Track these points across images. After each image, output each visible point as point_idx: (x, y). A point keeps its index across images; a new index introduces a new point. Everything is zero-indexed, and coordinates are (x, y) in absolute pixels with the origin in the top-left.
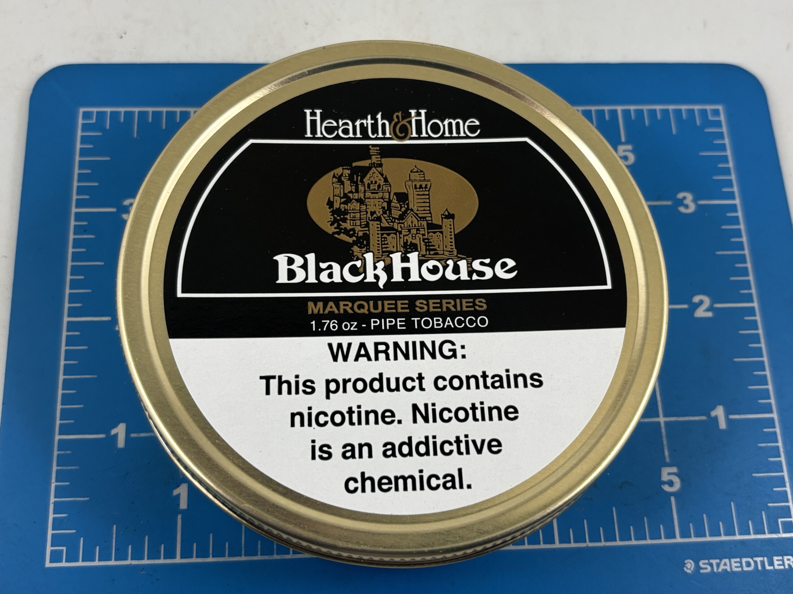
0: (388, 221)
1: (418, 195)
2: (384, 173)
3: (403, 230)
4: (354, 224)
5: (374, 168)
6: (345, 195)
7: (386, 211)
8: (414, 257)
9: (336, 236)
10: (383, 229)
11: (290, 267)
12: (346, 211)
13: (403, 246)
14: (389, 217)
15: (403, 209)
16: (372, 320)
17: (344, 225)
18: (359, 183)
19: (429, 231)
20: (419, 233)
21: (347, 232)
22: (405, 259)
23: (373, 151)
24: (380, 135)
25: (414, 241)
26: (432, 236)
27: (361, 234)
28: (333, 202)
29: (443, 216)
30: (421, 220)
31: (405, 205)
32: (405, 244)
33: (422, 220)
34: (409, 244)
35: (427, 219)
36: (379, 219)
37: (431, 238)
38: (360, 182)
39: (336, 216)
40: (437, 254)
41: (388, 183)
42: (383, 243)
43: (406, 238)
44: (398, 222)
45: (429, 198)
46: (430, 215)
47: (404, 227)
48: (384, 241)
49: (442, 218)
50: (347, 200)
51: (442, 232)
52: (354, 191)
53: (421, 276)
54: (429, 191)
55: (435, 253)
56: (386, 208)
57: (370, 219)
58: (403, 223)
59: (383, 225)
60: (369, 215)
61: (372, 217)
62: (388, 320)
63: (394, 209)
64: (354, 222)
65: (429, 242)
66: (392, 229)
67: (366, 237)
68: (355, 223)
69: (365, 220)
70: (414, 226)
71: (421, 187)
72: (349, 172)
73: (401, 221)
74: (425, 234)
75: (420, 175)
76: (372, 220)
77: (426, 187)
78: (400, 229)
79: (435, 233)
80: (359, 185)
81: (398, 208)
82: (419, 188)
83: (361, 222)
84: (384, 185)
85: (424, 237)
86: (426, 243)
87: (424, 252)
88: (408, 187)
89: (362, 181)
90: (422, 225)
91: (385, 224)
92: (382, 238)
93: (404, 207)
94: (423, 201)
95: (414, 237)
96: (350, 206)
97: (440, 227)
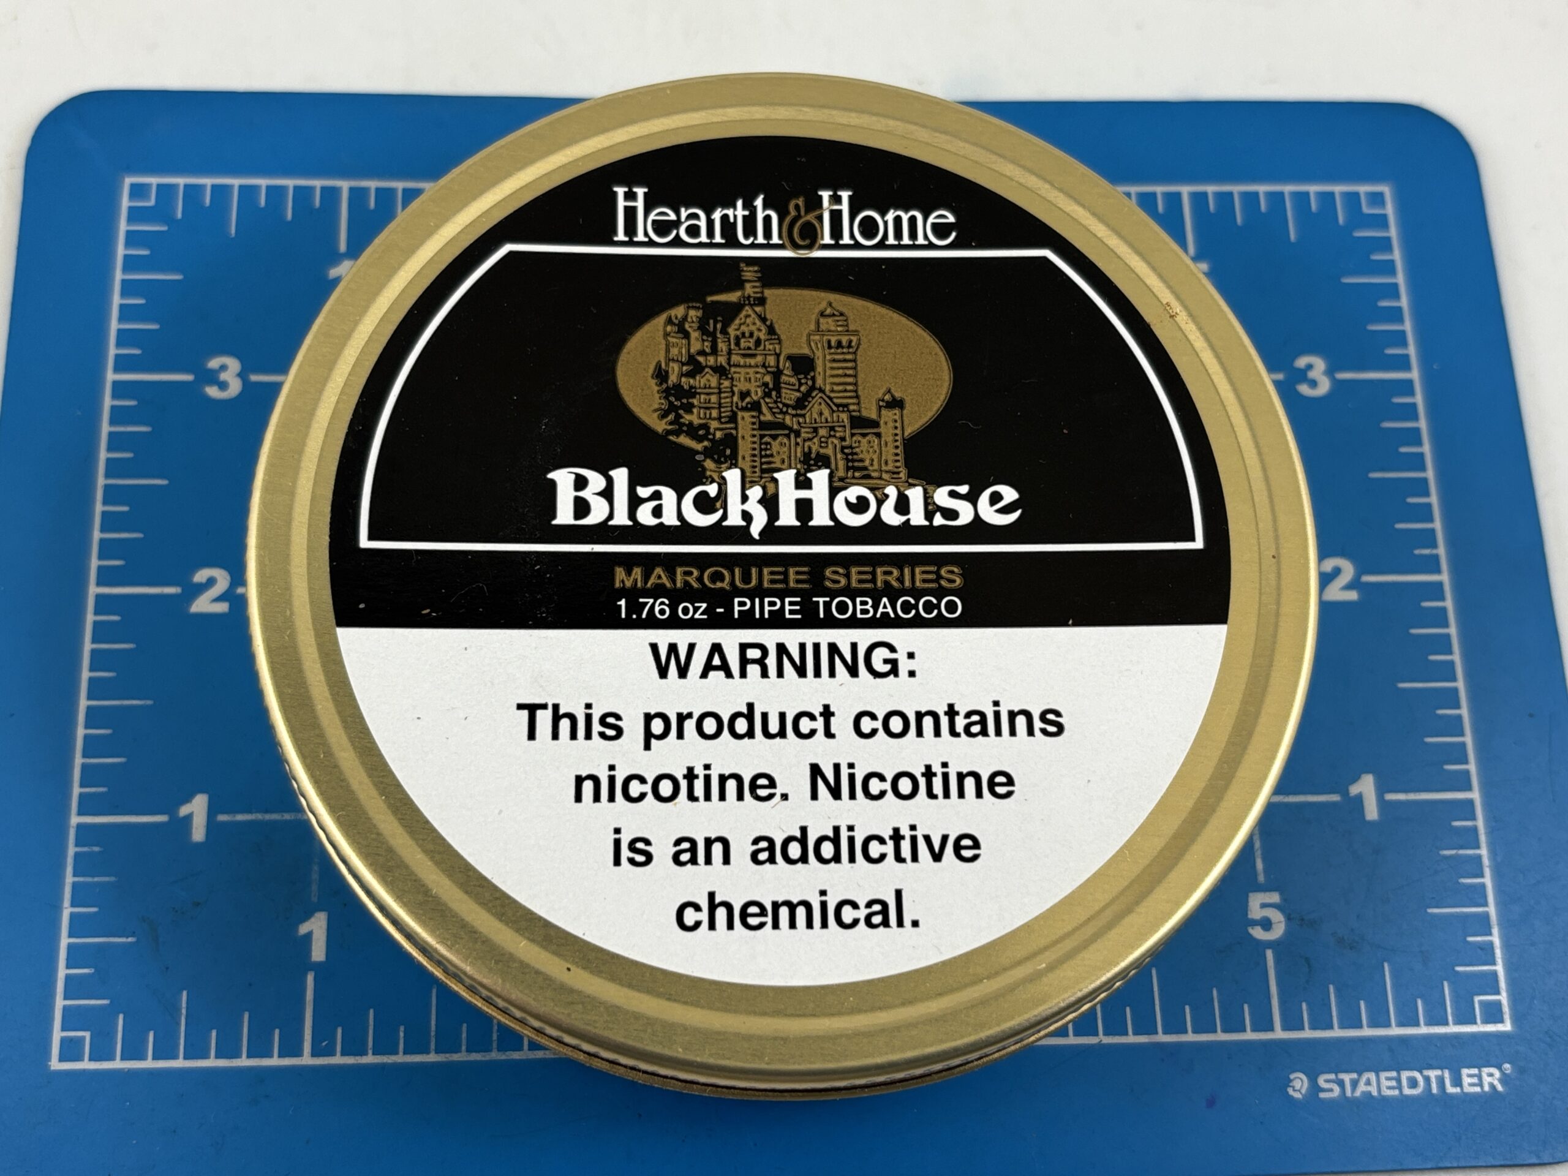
0: (774, 410)
1: (834, 361)
2: (768, 316)
3: (803, 430)
4: (708, 416)
5: (747, 308)
6: (692, 360)
7: (771, 390)
9: (672, 438)
10: (763, 426)
11: (581, 494)
12: (693, 390)
13: (802, 459)
14: (776, 402)
15: (803, 388)
16: (736, 600)
17: (687, 418)
18: (719, 335)
19: (853, 431)
20: (834, 436)
21: (692, 431)
22: (803, 483)
23: (749, 273)
25: (822, 451)
26: (859, 442)
27: (719, 435)
28: (667, 372)
29: (881, 403)
30: (838, 411)
31: (807, 379)
32: (807, 456)
33: (841, 409)
34: (813, 456)
35: (852, 407)
36: (756, 406)
37: (857, 444)
38: (721, 333)
39: (672, 399)
40: (868, 477)
41: (776, 337)
42: (763, 453)
43: (807, 444)
44: (794, 412)
45: (855, 368)
46: (854, 401)
47: (805, 423)
48: (766, 449)
49: (880, 407)
50: (695, 367)
51: (878, 435)
52: (708, 350)
54: (855, 353)
55: (864, 475)
56: (771, 386)
57: (740, 407)
58: (803, 416)
59: (762, 418)
60: (735, 399)
61: (742, 401)
63: (786, 388)
64: (708, 412)
65: (853, 454)
66: (782, 426)
67: (731, 441)
68: (710, 414)
69: (729, 409)
70: (823, 420)
71: (839, 344)
72: (700, 313)
73: (799, 412)
74: (845, 437)
75: (838, 321)
76: (744, 409)
77: (850, 346)
78: (795, 427)
79: (864, 435)
80: (719, 340)
81: (794, 385)
82: (837, 348)
83: (720, 412)
84: (768, 340)
85: (844, 444)
86: (847, 455)
87: (841, 473)
88: (812, 344)
89: (724, 332)
90: (841, 420)
91: (768, 417)
92: (761, 444)
93: (806, 383)
94: (840, 372)
95: (823, 442)
96: (699, 381)
97: (875, 424)
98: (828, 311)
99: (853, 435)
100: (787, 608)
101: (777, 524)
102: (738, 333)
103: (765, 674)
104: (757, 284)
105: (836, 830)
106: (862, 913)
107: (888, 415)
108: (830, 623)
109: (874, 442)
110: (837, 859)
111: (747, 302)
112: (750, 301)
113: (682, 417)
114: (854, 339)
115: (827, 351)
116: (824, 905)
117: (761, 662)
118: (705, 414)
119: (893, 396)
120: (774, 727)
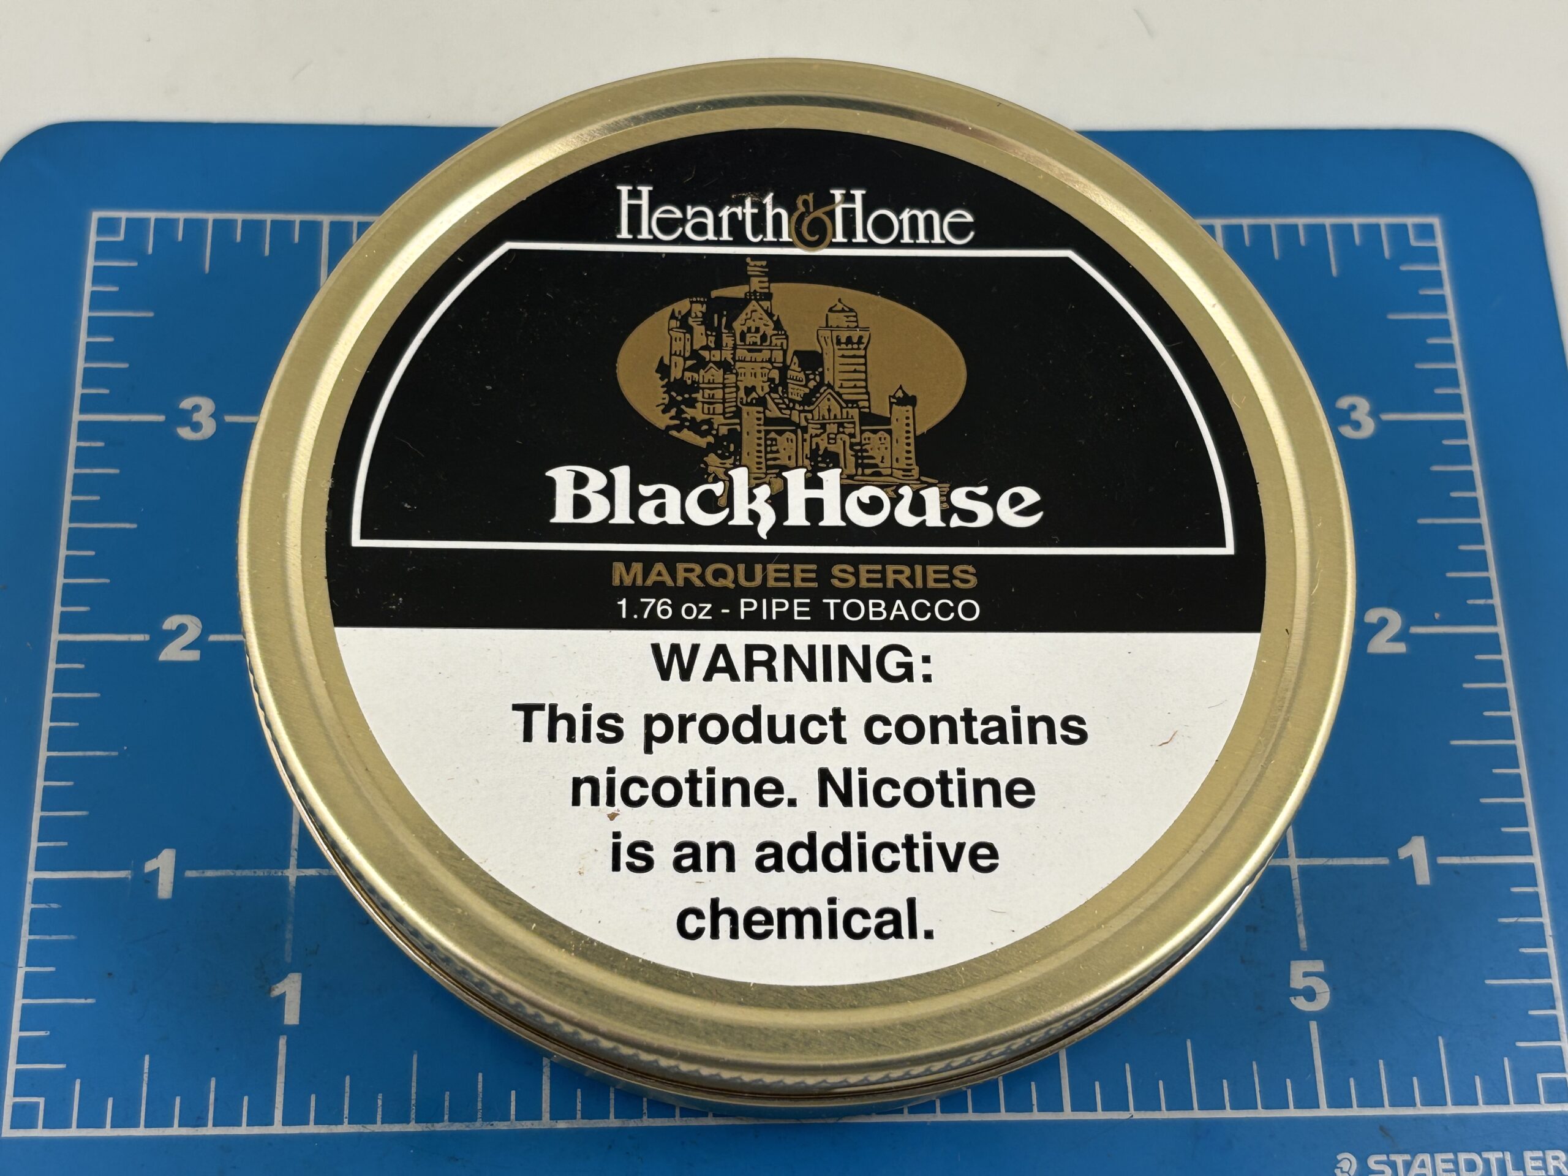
1: (843, 356)
3: (810, 426)
4: (711, 412)
5: (754, 302)
6: (694, 354)
7: (777, 386)
8: (831, 478)
9: (674, 433)
10: (769, 421)
13: (809, 456)
14: (781, 398)
15: (812, 384)
16: (743, 601)
17: (689, 412)
18: (724, 331)
19: (863, 428)
20: (843, 433)
21: (695, 426)
22: (813, 482)
23: (753, 268)
24: (770, 237)
25: (831, 448)
26: (869, 439)
30: (847, 407)
32: (814, 454)
33: (850, 405)
34: (821, 453)
35: (861, 404)
36: (761, 402)
37: (867, 441)
39: (674, 394)
40: (879, 474)
42: (769, 449)
43: (815, 440)
44: (802, 408)
45: (865, 364)
46: (866, 397)
48: (771, 445)
49: (891, 404)
50: (699, 363)
51: (889, 432)
52: (713, 345)
53: (844, 516)
54: (865, 349)
56: (777, 382)
57: (744, 402)
58: (811, 412)
62: (774, 601)
64: (711, 407)
65: (862, 451)
66: (788, 422)
67: (735, 436)
68: (714, 408)
69: (734, 404)
70: (832, 417)
71: (849, 340)
72: (704, 309)
73: (806, 408)
76: (748, 404)
77: (860, 342)
78: (804, 423)
79: (875, 432)
80: (724, 335)
81: (802, 381)
82: (847, 344)
83: (724, 408)
85: (853, 440)
86: (856, 451)
89: (729, 327)
90: (850, 417)
91: (774, 412)
92: (766, 440)
93: (814, 379)
94: (852, 368)
96: (702, 376)
97: (887, 421)
98: (840, 307)
99: (862, 432)
100: (796, 609)
101: (786, 523)
102: (745, 329)
103: (772, 677)
104: (766, 279)
105: (846, 836)
106: (872, 923)
107: (901, 412)
108: (841, 625)
109: (885, 439)
110: (846, 866)
111: (753, 297)
112: (756, 296)
113: (684, 412)
114: (866, 335)
115: (836, 347)
116: (833, 914)
117: (768, 664)
118: (709, 409)
119: (903, 392)
120: (781, 731)
